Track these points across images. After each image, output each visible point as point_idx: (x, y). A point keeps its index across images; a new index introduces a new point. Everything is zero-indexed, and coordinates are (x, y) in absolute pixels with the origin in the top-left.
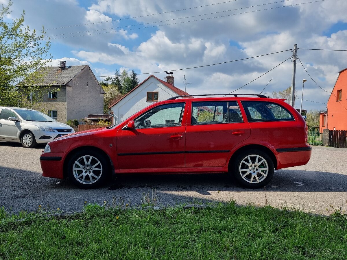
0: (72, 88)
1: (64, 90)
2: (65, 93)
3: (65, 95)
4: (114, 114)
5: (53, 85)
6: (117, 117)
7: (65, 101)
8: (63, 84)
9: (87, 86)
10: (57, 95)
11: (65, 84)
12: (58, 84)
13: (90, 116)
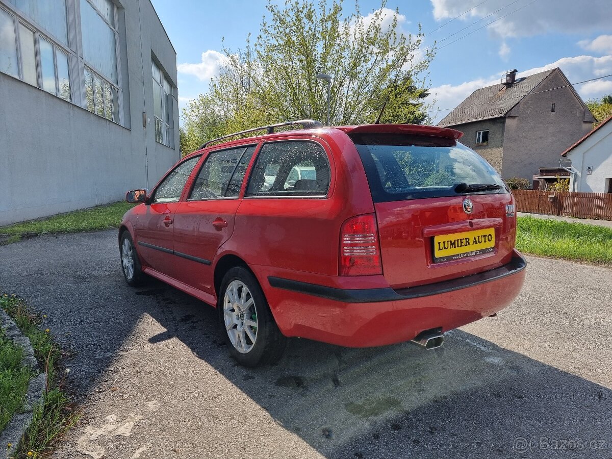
0: (517, 119)
1: (501, 125)
2: (503, 131)
3: (503, 135)
4: (572, 167)
5: (484, 119)
6: (579, 174)
7: (502, 146)
8: (500, 116)
9: (553, 110)
10: (490, 136)
11: (503, 115)
12: (492, 115)
13: (543, 172)
